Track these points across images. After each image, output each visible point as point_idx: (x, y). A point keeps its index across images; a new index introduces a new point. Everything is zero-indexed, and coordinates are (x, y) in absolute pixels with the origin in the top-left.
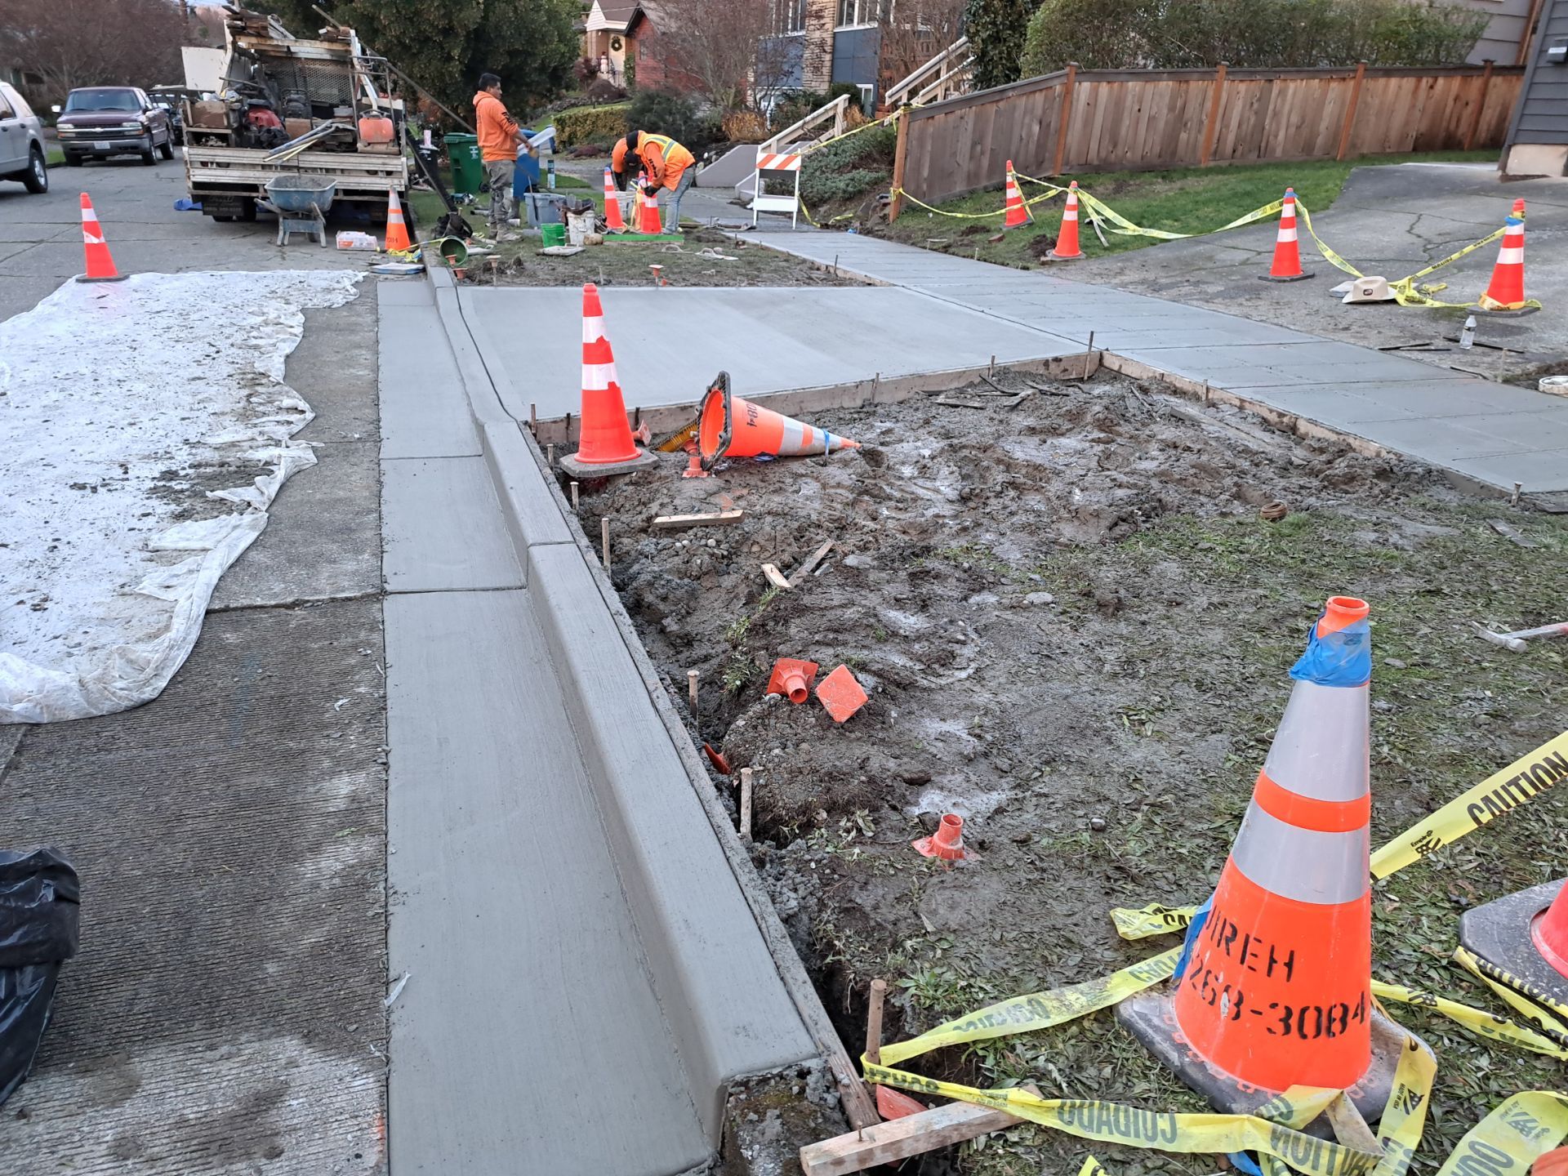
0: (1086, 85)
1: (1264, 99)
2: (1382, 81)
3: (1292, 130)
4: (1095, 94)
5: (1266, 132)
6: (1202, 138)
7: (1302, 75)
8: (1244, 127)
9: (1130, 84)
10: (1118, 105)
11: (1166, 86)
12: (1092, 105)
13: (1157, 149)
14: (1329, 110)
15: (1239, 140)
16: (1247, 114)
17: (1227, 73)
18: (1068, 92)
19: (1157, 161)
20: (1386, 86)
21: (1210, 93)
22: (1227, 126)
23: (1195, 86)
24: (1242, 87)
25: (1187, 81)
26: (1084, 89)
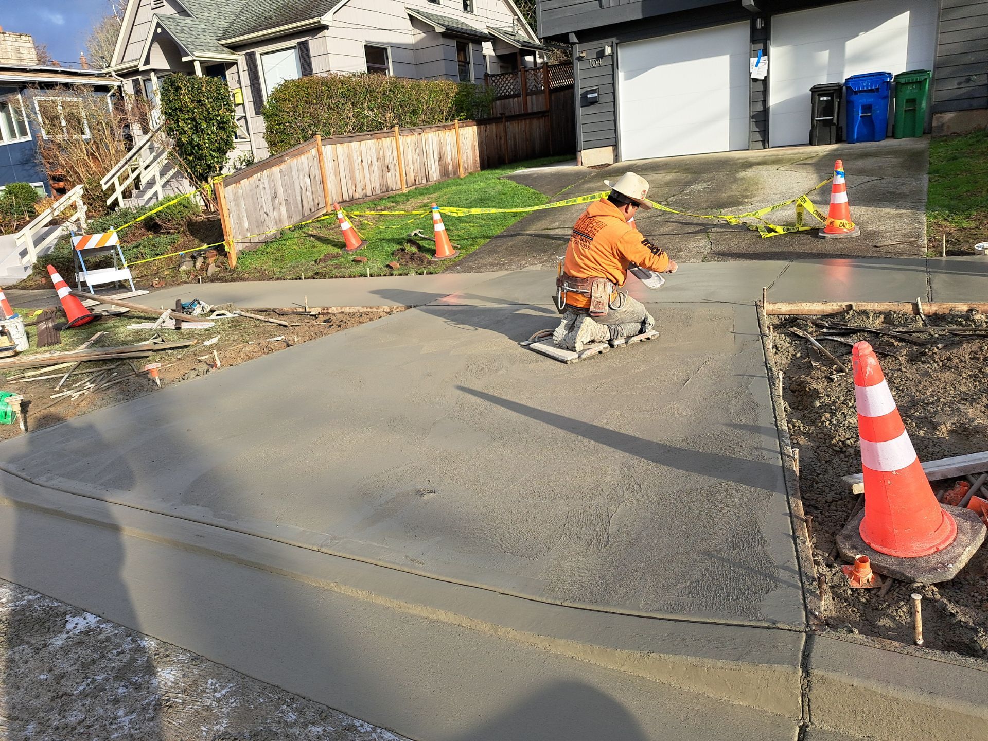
0: (329, 147)
1: (419, 145)
3: (437, 164)
4: (335, 152)
5: (426, 166)
7: (433, 129)
8: (415, 164)
9: (352, 144)
10: (349, 158)
11: (371, 143)
12: (336, 160)
13: (378, 185)
15: (415, 173)
16: (414, 156)
17: (399, 131)
18: (320, 153)
19: (382, 193)
21: (394, 145)
22: (408, 165)
23: (387, 142)
24: (408, 140)
25: (381, 139)
26: (328, 150)
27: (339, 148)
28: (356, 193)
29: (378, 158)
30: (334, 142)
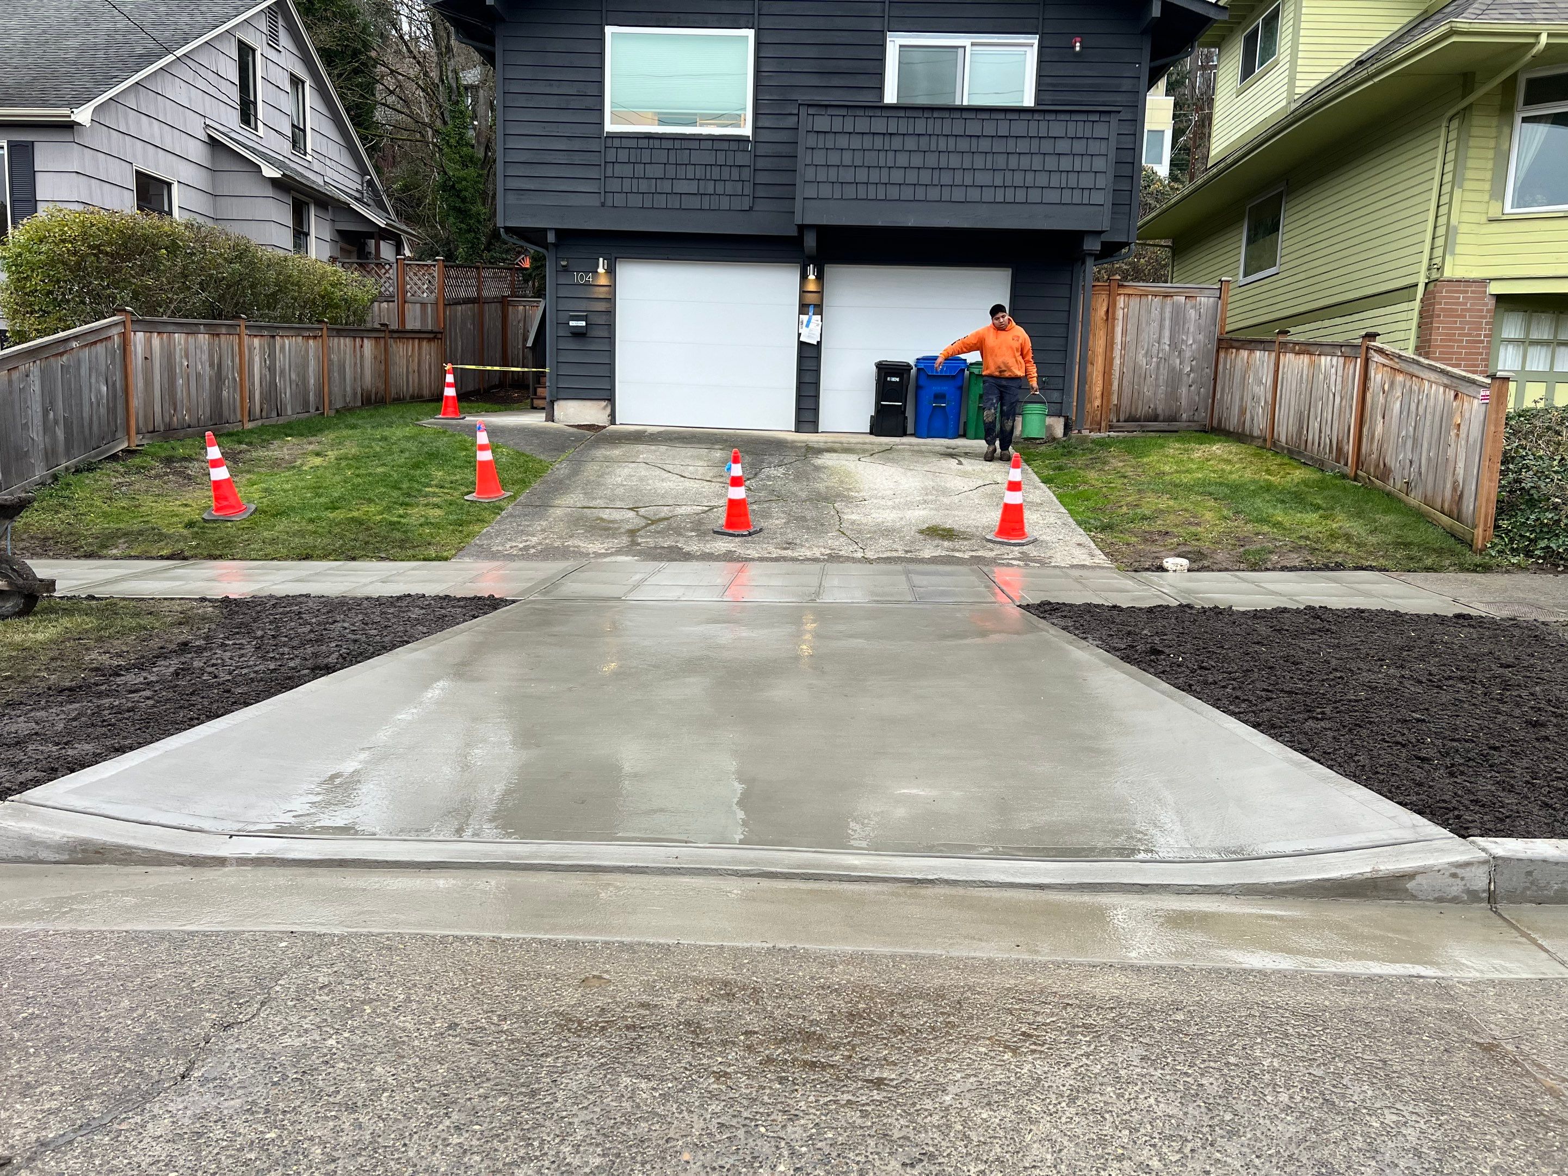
0: (141, 335)
1: (272, 355)
3: (294, 386)
4: (149, 346)
5: (278, 389)
6: (238, 397)
7: (292, 332)
8: (264, 384)
9: (176, 336)
10: (170, 361)
11: (203, 339)
12: (148, 360)
13: (208, 408)
14: (312, 367)
15: (262, 399)
16: (263, 371)
17: (245, 327)
18: (126, 343)
20: (339, 345)
21: (237, 348)
22: (253, 384)
23: (227, 342)
24: (256, 341)
25: (218, 335)
26: (139, 338)
27: (156, 340)
28: (175, 419)
29: (212, 365)
30: (150, 327)
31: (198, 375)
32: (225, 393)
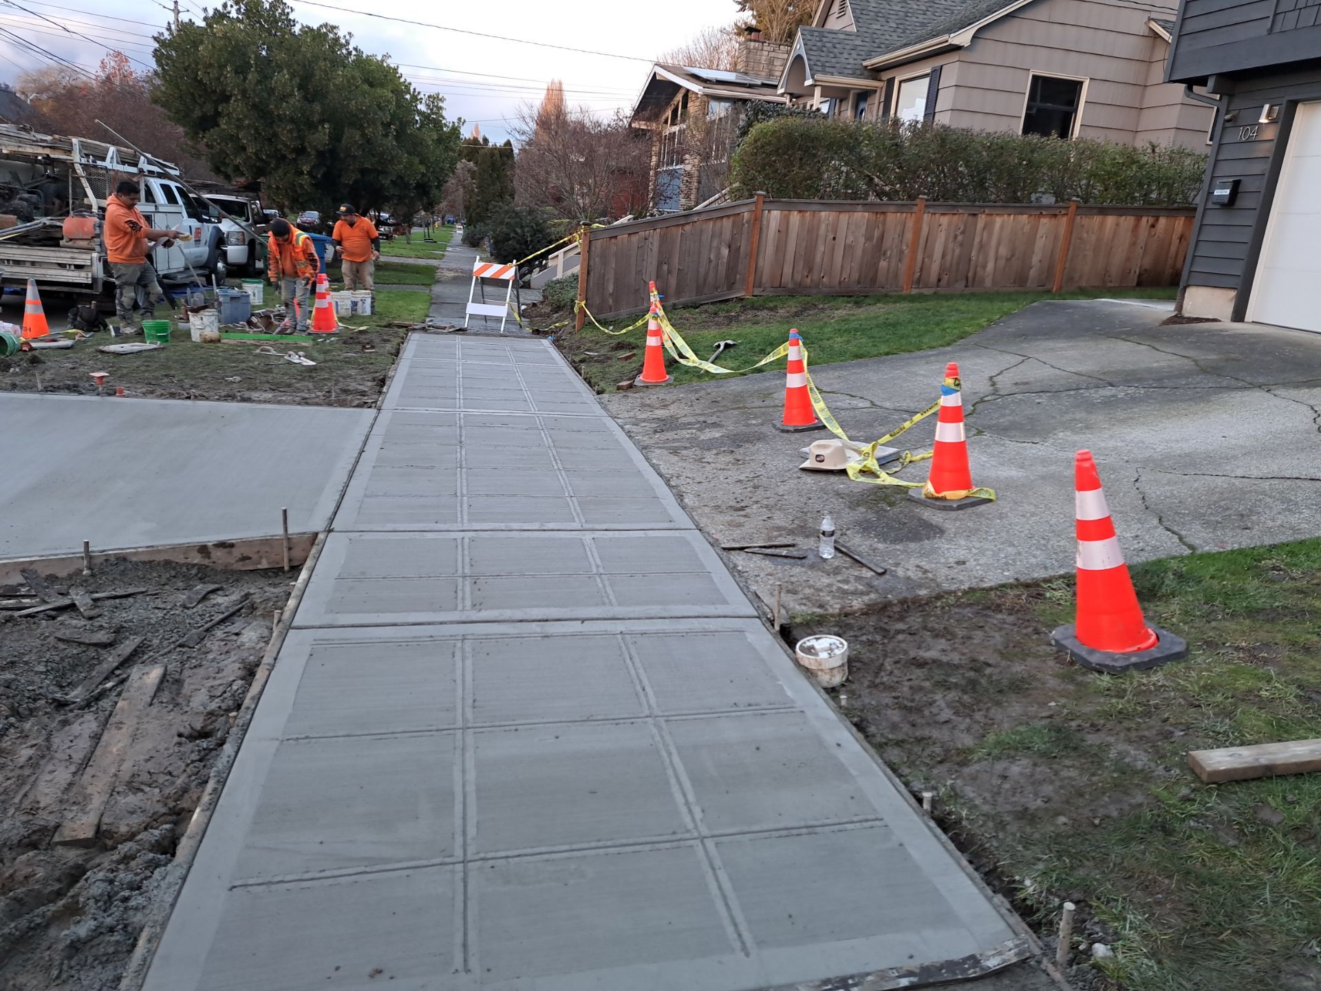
0: (776, 214)
1: (968, 231)
2: (1097, 219)
3: (1002, 263)
4: (786, 222)
5: (973, 263)
6: (903, 267)
7: (1009, 211)
8: (949, 258)
9: (823, 214)
10: (811, 234)
11: (861, 217)
12: (783, 231)
13: (855, 276)
14: (1040, 243)
15: (942, 269)
16: (951, 245)
17: (926, 206)
18: (757, 220)
19: (856, 288)
20: (1102, 225)
21: (910, 224)
22: (931, 257)
23: (893, 218)
24: (945, 220)
25: (884, 213)
26: (774, 216)
27: (795, 217)
28: (808, 280)
29: (869, 238)
30: (788, 208)
31: (848, 248)
32: (883, 264)
